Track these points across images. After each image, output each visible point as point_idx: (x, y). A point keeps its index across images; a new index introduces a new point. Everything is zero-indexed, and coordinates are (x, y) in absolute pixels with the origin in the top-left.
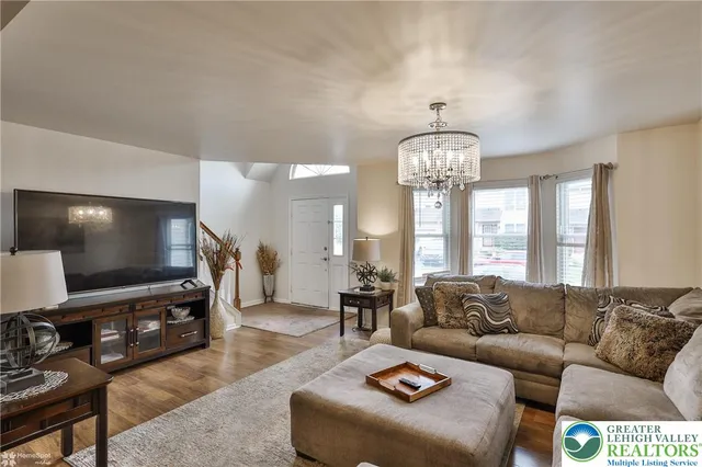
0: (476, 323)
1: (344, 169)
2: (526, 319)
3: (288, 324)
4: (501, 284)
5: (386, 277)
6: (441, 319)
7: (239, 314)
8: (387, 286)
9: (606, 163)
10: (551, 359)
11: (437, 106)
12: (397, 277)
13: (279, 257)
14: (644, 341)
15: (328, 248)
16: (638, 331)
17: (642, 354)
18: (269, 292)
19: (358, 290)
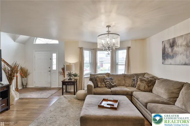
0: (109, 85)
1: (56, 42)
2: (118, 83)
3: (39, 94)
4: (110, 75)
5: (75, 75)
6: (99, 85)
7: (18, 94)
8: (76, 78)
9: (129, 46)
10: (129, 91)
11: (108, 26)
12: (78, 75)
13: (28, 71)
14: (147, 84)
15: (50, 67)
16: (145, 82)
17: (147, 87)
18: (24, 84)
19: (67, 80)
